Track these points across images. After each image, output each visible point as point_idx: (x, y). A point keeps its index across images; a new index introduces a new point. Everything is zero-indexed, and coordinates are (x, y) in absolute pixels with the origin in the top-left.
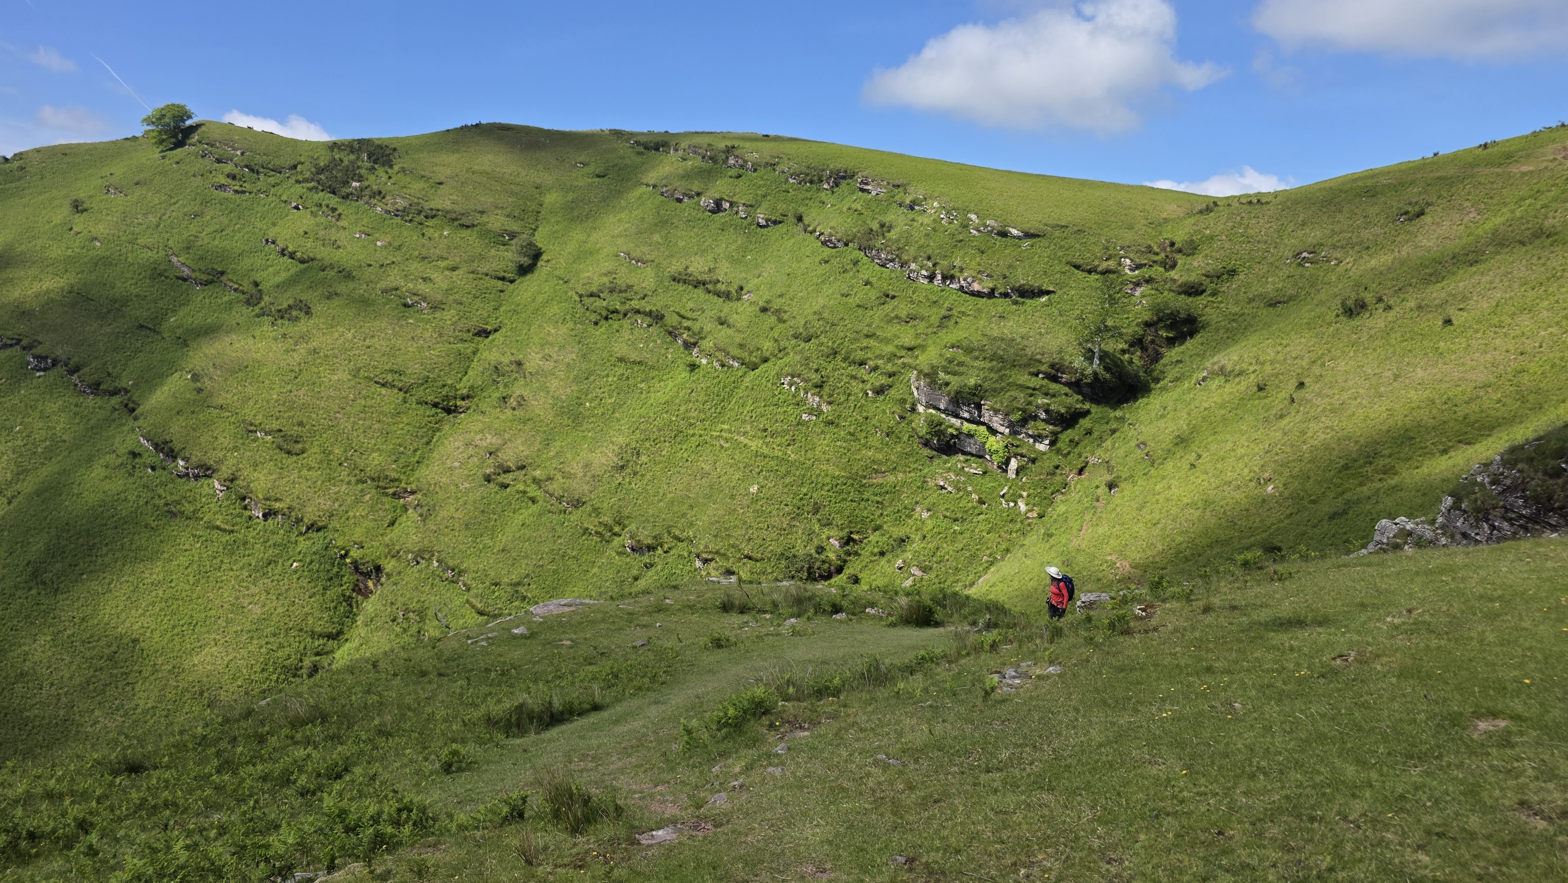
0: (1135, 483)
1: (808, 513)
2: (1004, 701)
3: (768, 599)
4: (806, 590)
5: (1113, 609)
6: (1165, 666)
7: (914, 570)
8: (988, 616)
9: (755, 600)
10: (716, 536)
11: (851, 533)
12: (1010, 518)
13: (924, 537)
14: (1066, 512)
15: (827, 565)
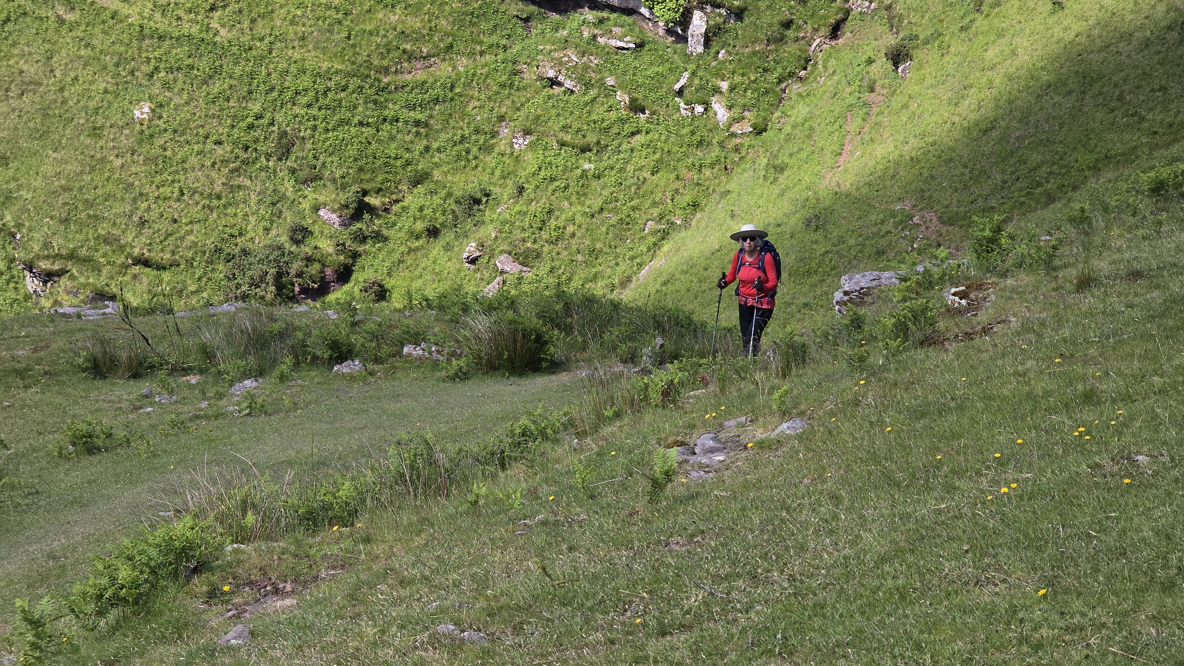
0: (944, 50)
1: (268, 158)
2: (692, 497)
3: (189, 342)
4: (272, 319)
5: (904, 300)
6: (1004, 399)
7: (504, 263)
8: (659, 341)
9: (163, 348)
10: (65, 221)
11: (365, 193)
12: (697, 138)
13: (521, 190)
14: (811, 117)
15: (317, 266)
